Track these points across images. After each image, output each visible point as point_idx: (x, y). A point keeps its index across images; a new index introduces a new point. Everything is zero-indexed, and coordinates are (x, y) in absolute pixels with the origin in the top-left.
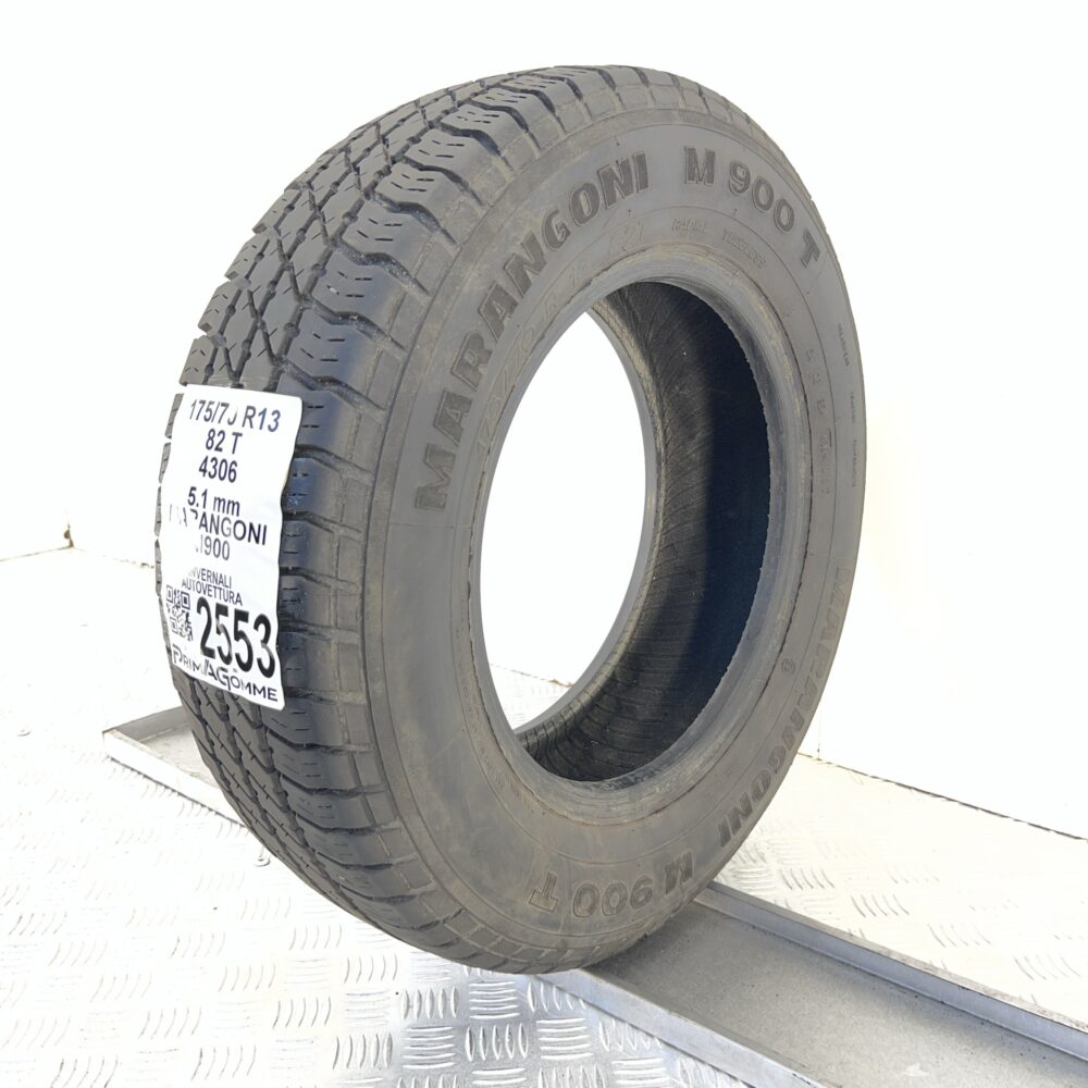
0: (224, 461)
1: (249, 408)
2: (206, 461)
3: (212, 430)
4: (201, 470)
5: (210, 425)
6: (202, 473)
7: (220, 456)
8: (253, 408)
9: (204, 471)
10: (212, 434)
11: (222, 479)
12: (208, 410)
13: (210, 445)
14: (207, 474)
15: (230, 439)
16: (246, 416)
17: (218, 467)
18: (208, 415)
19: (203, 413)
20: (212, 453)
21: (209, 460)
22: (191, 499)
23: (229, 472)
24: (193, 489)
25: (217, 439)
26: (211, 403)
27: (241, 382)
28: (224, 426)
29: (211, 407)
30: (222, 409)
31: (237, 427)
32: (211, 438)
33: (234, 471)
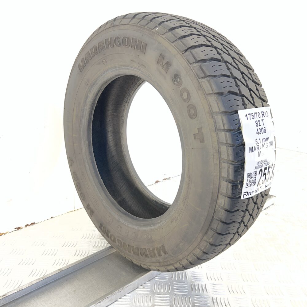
0: (262, 128)
1: (262, 112)
2: (258, 130)
3: (256, 121)
4: (257, 133)
5: (255, 120)
6: (258, 134)
7: (260, 127)
8: (263, 112)
9: (258, 133)
10: (256, 122)
11: (263, 133)
12: (252, 116)
13: (257, 125)
14: (259, 134)
15: (262, 122)
16: (262, 115)
17: (261, 131)
18: (253, 117)
19: (251, 117)
20: (259, 127)
21: (258, 129)
22: (256, 143)
23: (264, 130)
24: (256, 139)
25: (258, 123)
26: (252, 114)
27: (256, 106)
28: (259, 119)
29: (253, 115)
30: (256, 114)
31: (262, 118)
32: (257, 123)
33: (265, 130)
